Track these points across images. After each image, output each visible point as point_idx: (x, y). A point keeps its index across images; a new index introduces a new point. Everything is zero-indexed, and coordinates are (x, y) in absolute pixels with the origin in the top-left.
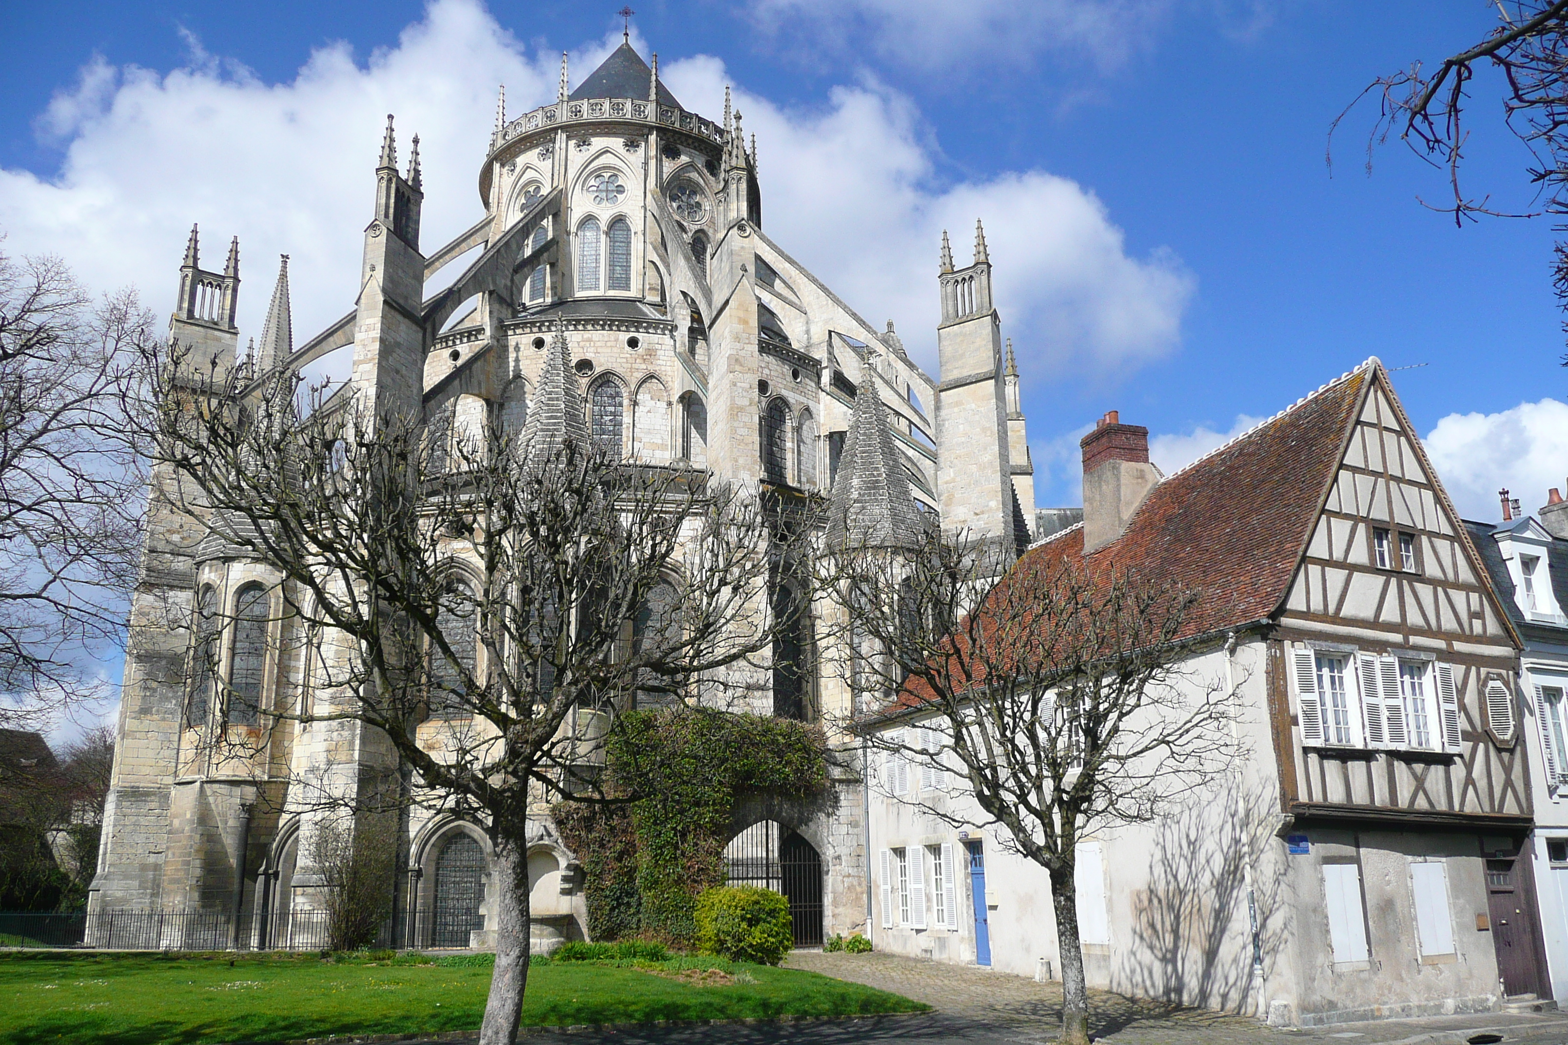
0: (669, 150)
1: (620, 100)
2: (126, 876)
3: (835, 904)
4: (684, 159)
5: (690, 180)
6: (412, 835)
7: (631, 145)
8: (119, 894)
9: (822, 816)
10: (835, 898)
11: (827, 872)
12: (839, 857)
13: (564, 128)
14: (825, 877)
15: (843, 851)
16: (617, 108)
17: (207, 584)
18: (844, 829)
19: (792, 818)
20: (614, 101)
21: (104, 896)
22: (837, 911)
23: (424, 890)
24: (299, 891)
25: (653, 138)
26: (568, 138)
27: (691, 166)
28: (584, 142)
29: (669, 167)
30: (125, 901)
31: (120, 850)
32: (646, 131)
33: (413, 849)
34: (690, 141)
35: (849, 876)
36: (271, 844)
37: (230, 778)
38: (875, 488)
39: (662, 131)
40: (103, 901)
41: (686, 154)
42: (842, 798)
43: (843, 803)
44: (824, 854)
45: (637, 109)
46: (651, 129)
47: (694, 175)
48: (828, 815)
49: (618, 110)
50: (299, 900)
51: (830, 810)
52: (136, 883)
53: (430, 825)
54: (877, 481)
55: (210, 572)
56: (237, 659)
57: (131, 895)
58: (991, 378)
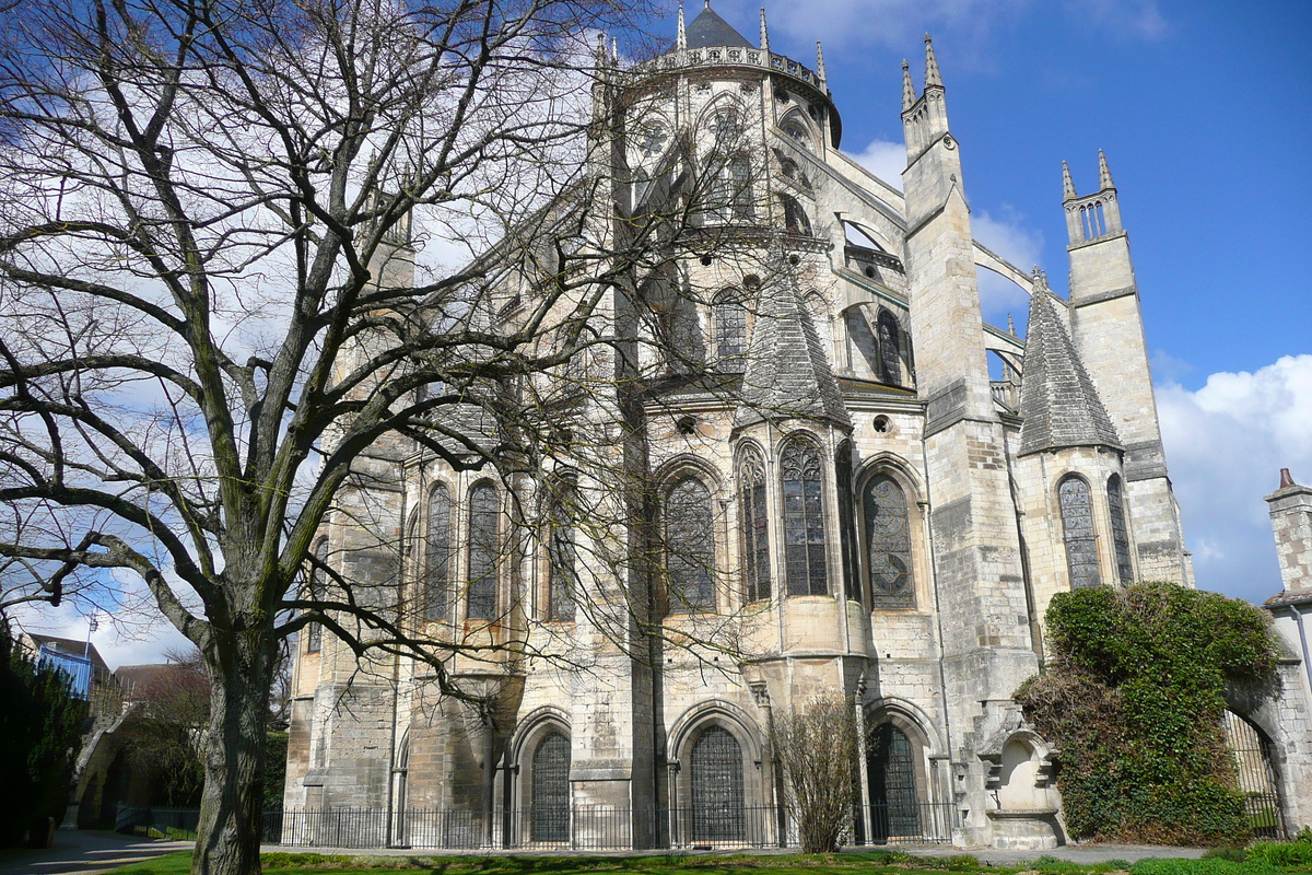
0: (780, 95)
1: (736, 48)
2: (345, 772)
3: (1299, 794)
4: (792, 103)
5: (797, 122)
6: (668, 728)
7: (747, 89)
8: (340, 789)
9: (1270, 699)
10: (1297, 787)
11: (1284, 760)
12: (1292, 744)
13: (686, 73)
14: (1282, 765)
15: (1295, 737)
16: (732, 55)
17: (438, 481)
18: (1292, 714)
19: (1245, 702)
20: (731, 49)
21: (327, 791)
22: (1301, 802)
23: (683, 783)
24: (578, 785)
25: (767, 83)
26: (690, 82)
27: (797, 109)
28: (704, 86)
29: (781, 109)
30: (344, 796)
31: (339, 745)
32: (760, 76)
33: (670, 742)
34: (797, 87)
35: (1305, 763)
36: (510, 738)
37: (476, 672)
38: (1070, 390)
39: (775, 76)
40: (327, 797)
41: (793, 99)
42: (1284, 680)
43: (1286, 686)
44: (1279, 740)
45: (751, 57)
46: (765, 74)
47: (800, 118)
48: (1276, 699)
49: (735, 57)
50: (579, 794)
51: (1276, 694)
52: (354, 778)
53: (686, 718)
54: (1071, 384)
55: (440, 470)
56: (474, 555)
57: (351, 790)
58: (1132, 294)
